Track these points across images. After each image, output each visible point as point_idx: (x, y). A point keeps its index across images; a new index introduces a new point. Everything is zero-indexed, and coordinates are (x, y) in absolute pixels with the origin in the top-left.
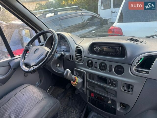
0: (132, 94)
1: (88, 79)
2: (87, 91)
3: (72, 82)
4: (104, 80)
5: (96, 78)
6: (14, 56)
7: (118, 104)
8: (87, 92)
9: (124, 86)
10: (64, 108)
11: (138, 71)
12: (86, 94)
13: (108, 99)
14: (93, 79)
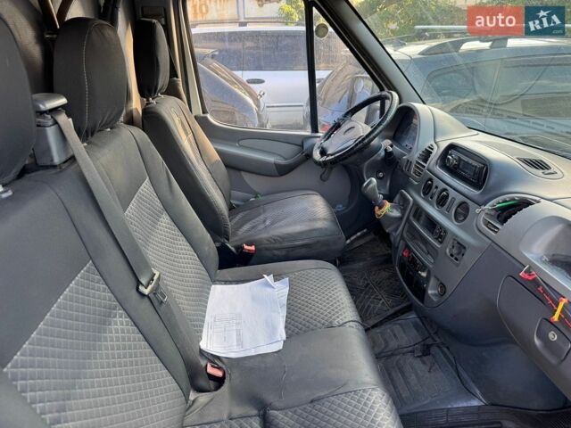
0: (457, 265)
1: (411, 218)
2: (402, 241)
3: (377, 208)
4: (432, 224)
5: (423, 218)
6: (317, 132)
7: (432, 282)
8: (401, 245)
9: (453, 247)
10: (368, 284)
11: (487, 224)
12: (397, 248)
13: (424, 268)
14: (418, 220)
